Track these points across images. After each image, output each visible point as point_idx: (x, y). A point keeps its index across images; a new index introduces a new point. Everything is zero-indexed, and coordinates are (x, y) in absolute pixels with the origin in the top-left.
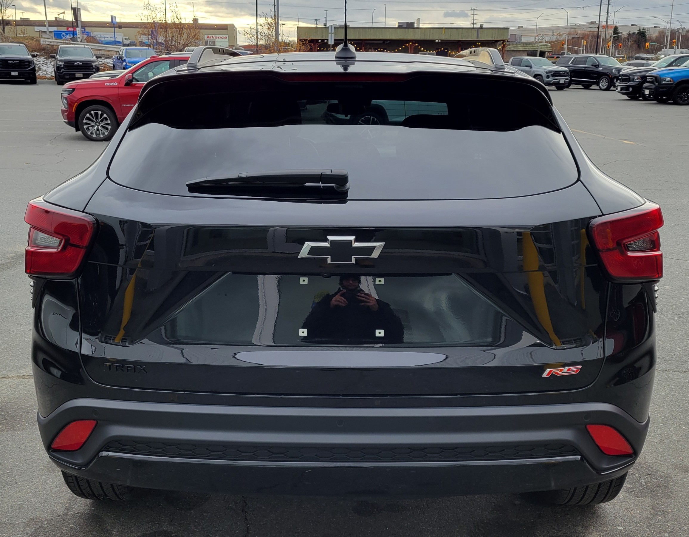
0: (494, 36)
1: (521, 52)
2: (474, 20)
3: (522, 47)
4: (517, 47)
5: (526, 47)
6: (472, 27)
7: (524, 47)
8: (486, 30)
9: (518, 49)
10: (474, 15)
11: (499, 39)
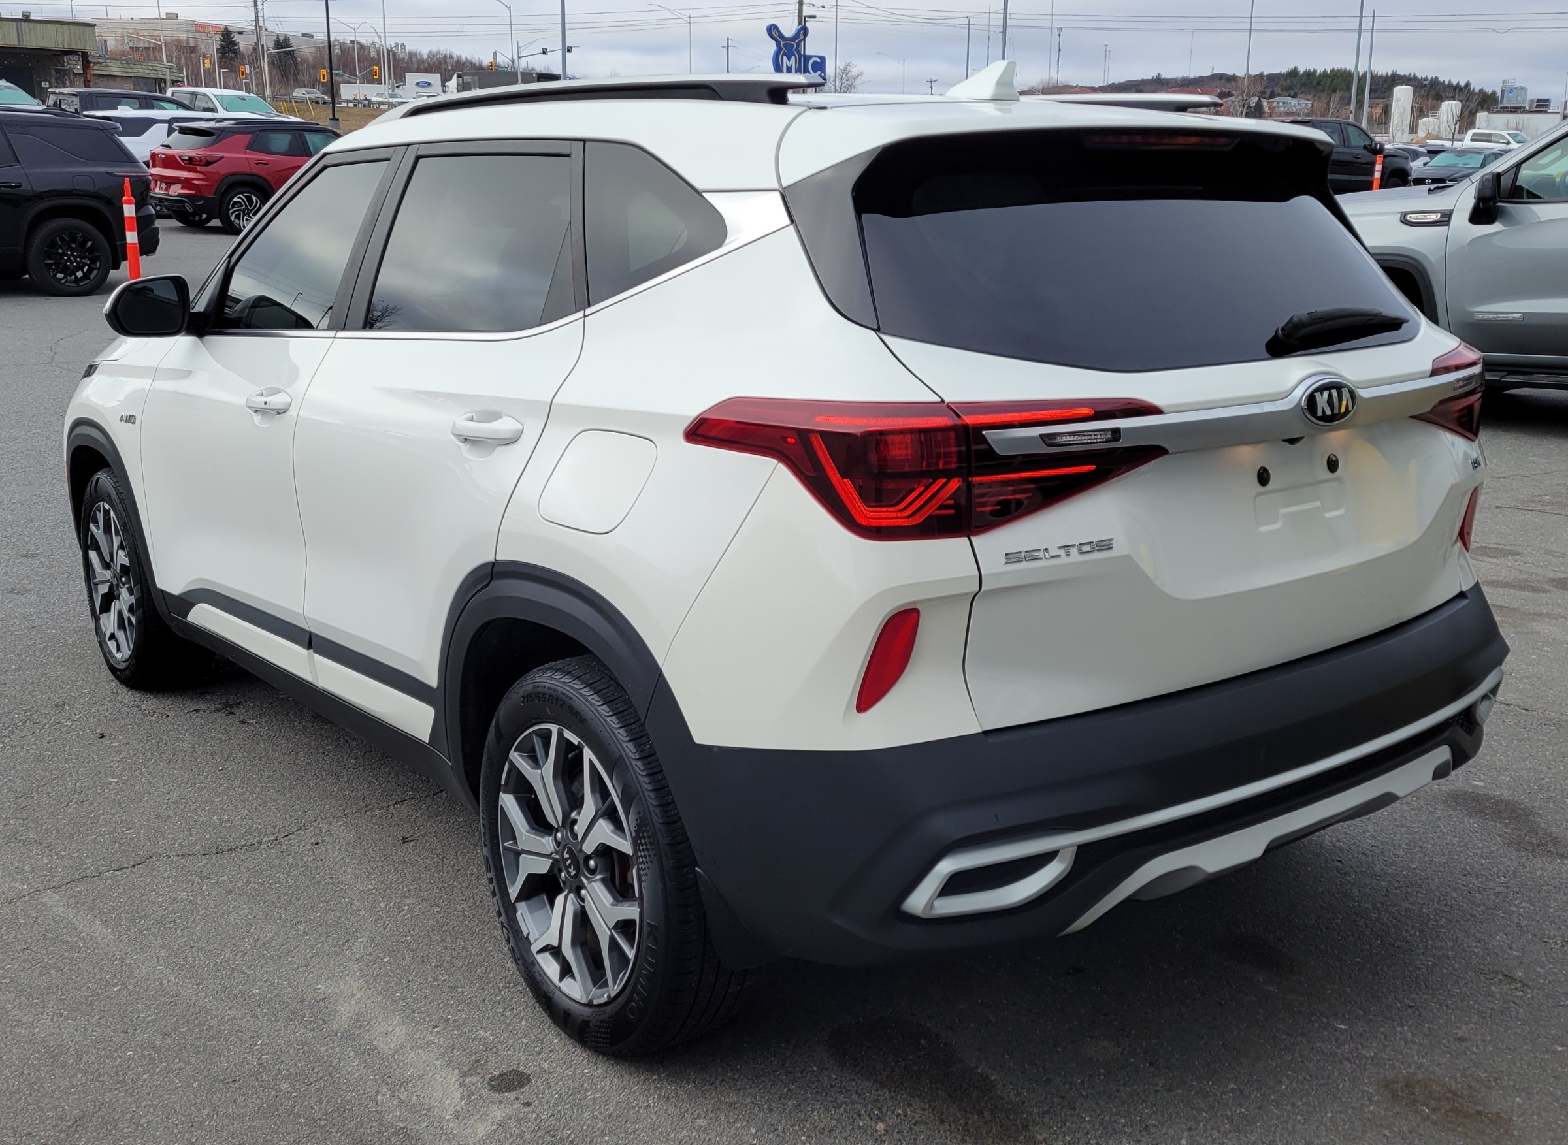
0: (60, 40)
1: (118, 79)
3: (119, 69)
4: (106, 68)
5: (128, 70)
7: (123, 70)
8: (38, 25)
9: (112, 73)
11: (75, 47)
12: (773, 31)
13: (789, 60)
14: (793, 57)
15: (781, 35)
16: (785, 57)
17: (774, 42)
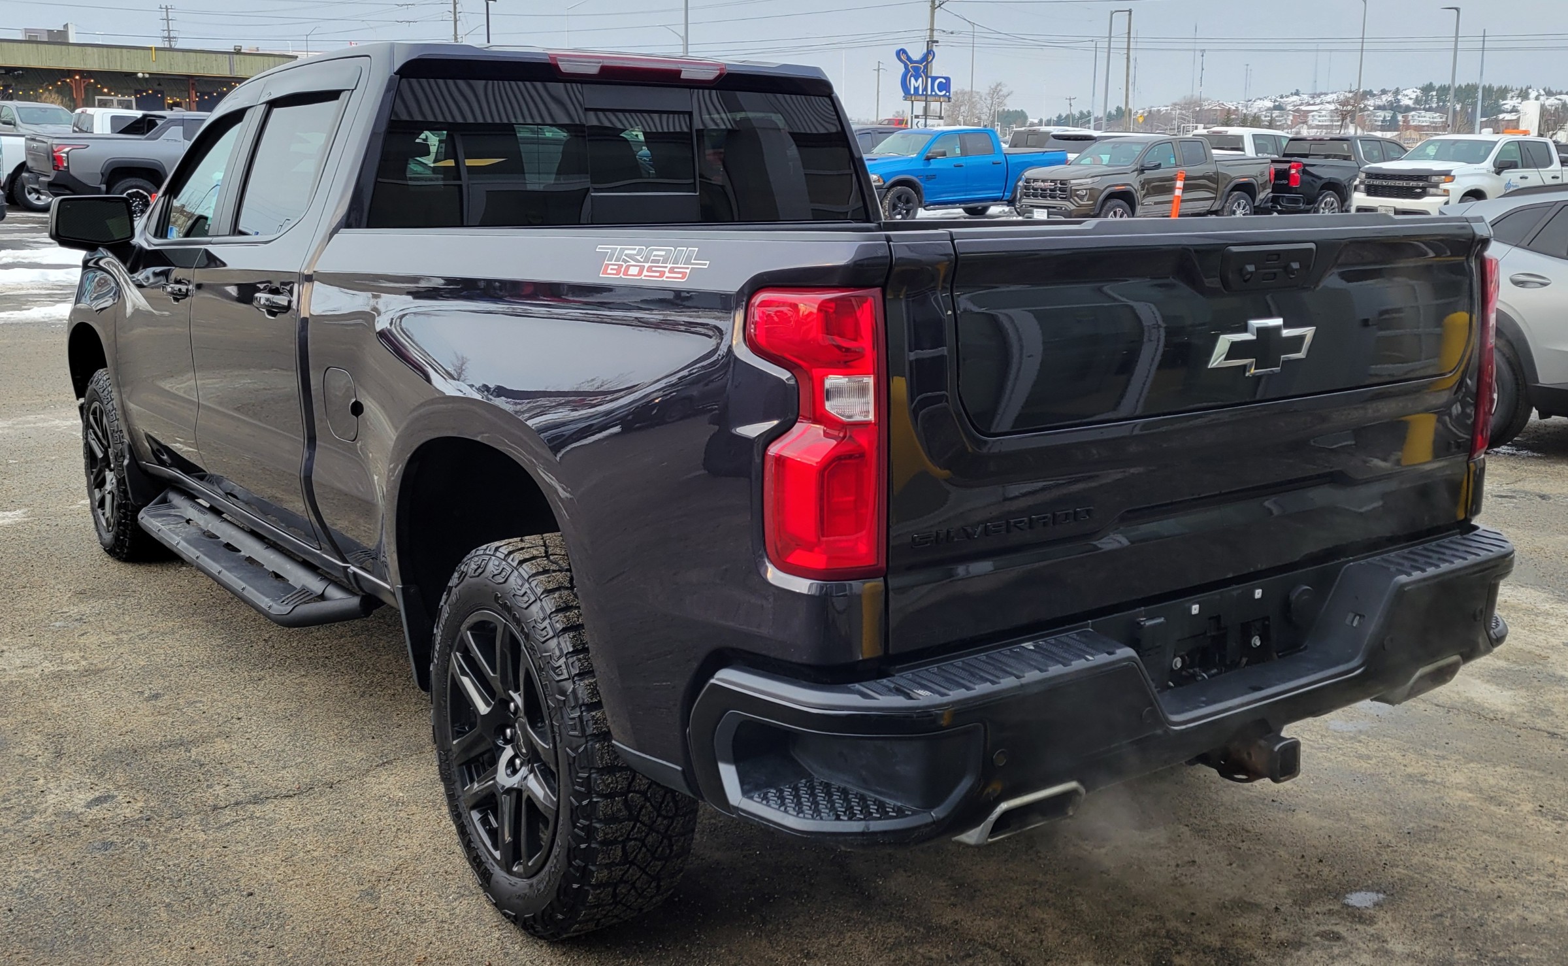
2: (169, 31)
6: (167, 45)
8: (248, 57)
10: (168, 20)
12: (901, 53)
13: (916, 80)
14: (920, 79)
15: (909, 58)
16: (912, 79)
17: (903, 65)
